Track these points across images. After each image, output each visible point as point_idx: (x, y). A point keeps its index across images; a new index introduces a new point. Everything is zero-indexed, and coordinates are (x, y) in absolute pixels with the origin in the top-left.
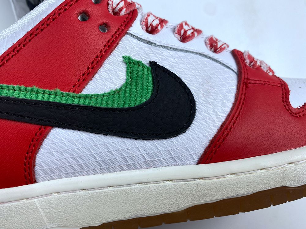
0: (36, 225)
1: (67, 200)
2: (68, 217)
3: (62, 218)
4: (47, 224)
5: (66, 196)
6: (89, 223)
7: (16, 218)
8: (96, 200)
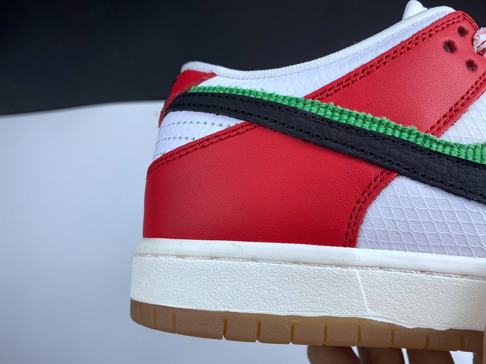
0: (354, 306)
1: (398, 281)
2: (398, 307)
3: (389, 306)
4: (367, 308)
5: (397, 275)
6: (428, 323)
7: (326, 289)
8: (442, 291)
